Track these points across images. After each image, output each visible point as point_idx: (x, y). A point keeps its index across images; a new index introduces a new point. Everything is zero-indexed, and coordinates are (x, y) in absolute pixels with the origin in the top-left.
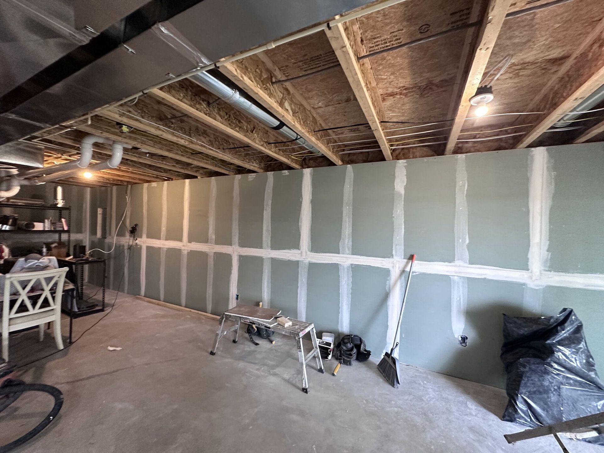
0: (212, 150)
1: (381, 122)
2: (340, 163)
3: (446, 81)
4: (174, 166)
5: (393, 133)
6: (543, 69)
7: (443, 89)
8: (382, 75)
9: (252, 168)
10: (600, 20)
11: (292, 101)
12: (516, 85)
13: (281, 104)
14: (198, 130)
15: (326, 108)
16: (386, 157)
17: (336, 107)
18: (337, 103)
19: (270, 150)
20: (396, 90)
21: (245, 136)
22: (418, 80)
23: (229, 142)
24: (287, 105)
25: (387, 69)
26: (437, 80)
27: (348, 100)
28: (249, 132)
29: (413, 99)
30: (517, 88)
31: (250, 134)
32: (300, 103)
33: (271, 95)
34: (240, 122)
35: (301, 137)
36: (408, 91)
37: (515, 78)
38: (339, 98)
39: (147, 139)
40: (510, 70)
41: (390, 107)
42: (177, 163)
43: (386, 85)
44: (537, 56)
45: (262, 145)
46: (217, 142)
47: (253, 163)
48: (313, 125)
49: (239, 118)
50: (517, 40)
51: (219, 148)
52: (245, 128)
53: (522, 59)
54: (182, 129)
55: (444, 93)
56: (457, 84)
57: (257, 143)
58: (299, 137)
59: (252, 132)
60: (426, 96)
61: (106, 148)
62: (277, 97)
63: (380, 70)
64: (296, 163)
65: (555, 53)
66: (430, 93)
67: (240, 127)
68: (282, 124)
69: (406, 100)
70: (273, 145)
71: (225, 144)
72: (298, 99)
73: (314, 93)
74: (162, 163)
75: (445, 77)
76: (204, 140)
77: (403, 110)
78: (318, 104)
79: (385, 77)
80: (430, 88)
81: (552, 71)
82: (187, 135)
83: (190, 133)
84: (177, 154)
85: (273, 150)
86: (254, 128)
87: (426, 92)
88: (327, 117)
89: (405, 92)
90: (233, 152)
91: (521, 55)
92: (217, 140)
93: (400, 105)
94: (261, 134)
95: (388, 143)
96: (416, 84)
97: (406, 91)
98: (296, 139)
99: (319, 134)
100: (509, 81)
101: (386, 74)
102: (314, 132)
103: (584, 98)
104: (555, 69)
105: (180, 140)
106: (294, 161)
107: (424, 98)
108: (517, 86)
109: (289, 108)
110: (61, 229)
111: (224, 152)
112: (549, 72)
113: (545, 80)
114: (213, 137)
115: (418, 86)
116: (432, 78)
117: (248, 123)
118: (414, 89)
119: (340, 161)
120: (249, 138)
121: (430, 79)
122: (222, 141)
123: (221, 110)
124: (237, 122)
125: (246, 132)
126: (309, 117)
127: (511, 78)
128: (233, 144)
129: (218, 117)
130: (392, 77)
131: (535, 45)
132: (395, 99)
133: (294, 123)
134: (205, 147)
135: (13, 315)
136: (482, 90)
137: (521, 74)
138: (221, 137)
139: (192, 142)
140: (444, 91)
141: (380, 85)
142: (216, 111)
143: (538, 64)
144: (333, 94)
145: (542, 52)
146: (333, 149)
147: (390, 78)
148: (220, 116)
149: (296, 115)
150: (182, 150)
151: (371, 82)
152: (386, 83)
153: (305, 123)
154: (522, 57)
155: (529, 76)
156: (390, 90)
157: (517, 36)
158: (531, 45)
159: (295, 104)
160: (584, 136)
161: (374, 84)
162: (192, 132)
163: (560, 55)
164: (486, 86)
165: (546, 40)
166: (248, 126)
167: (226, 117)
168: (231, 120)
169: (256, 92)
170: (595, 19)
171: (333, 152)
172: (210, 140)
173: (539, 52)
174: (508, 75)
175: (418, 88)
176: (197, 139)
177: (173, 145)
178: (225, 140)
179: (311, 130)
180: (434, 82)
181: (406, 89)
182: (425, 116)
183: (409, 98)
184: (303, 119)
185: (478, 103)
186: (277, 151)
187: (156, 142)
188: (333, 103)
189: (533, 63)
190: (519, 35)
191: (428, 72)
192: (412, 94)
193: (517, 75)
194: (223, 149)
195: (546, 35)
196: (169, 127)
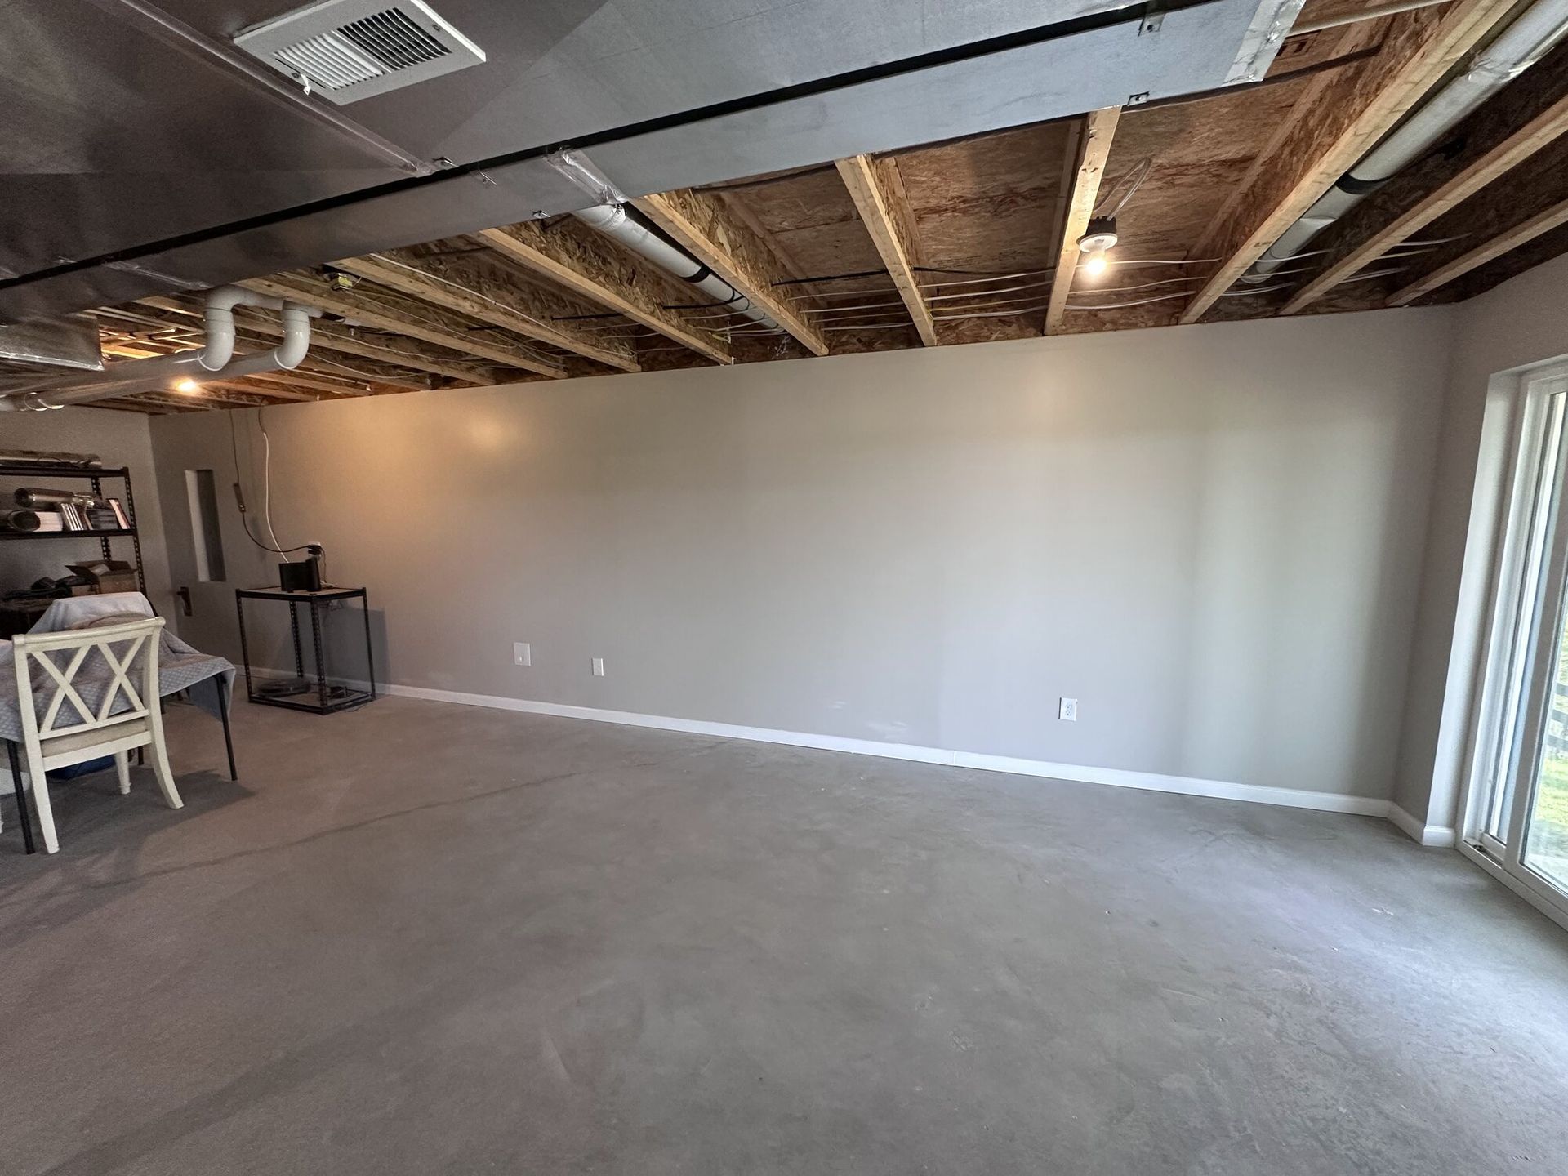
0: (528, 322)
1: (916, 269)
2: (825, 351)
3: (1042, 189)
4: (416, 358)
5: (939, 291)
6: (1214, 176)
7: (1037, 204)
8: (916, 176)
9: (615, 362)
10: (1292, 105)
11: (729, 223)
12: (1171, 200)
13: (710, 235)
14: (495, 274)
15: (798, 231)
16: (923, 338)
17: (820, 231)
18: (821, 222)
19: (668, 322)
20: (945, 202)
21: (618, 294)
22: (988, 186)
23: (563, 301)
24: (721, 235)
25: (926, 165)
26: (1024, 187)
27: (846, 219)
28: (625, 284)
29: (978, 219)
30: (1174, 206)
31: (626, 289)
32: (744, 222)
33: (692, 218)
34: (605, 262)
35: (743, 296)
36: (966, 205)
37: (1168, 188)
38: (828, 214)
39: (367, 296)
40: (1157, 176)
41: (932, 233)
42: (422, 351)
43: (925, 192)
44: (1200, 155)
45: (652, 314)
46: (537, 303)
47: (618, 351)
48: (770, 268)
49: (604, 254)
50: (1161, 129)
51: (543, 318)
52: (617, 276)
53: (1176, 159)
54: (461, 275)
55: (1039, 210)
56: (1062, 197)
57: (641, 310)
58: (737, 296)
59: (631, 284)
60: (1004, 214)
61: (253, 317)
62: (703, 219)
63: (913, 166)
64: (722, 350)
65: (1231, 152)
66: (1012, 210)
67: (607, 275)
68: (705, 271)
69: (965, 220)
70: (673, 310)
71: (555, 307)
72: (741, 215)
73: (774, 202)
74: (389, 352)
75: (1037, 182)
76: (509, 298)
77: (958, 239)
78: (781, 223)
79: (923, 179)
80: (1012, 202)
81: (1231, 180)
82: (473, 288)
83: (478, 283)
84: (435, 330)
85: (675, 322)
86: (634, 273)
87: (1004, 207)
88: (799, 249)
89: (962, 205)
90: (574, 325)
91: (1172, 151)
92: (537, 296)
93: (952, 231)
94: (648, 286)
95: (927, 308)
96: (984, 192)
97: (964, 205)
98: (732, 300)
99: (781, 290)
100: (1158, 193)
101: (924, 174)
102: (772, 285)
103: (1270, 243)
104: (1234, 176)
105: (461, 302)
106: (718, 346)
107: (1001, 218)
108: (1174, 203)
109: (723, 239)
110: (114, 527)
111: (555, 326)
112: (1227, 180)
113: (1221, 194)
114: (527, 290)
115: (987, 197)
116: (1014, 183)
117: (622, 265)
118: (980, 202)
119: (824, 346)
120: (625, 298)
121: (1011, 186)
122: (547, 300)
123: (568, 237)
124: (600, 263)
125: (617, 284)
126: (761, 252)
127: (1161, 188)
128: (572, 304)
129: (564, 257)
130: (937, 179)
131: (1193, 138)
132: (943, 218)
133: (735, 275)
134: (513, 315)
135: (47, 733)
136: (1098, 226)
137: (1177, 182)
138: (545, 290)
139: (485, 306)
140: (1038, 207)
141: (914, 193)
142: (559, 242)
143: (1205, 168)
144: (816, 206)
145: (1207, 149)
146: (809, 320)
147: (932, 181)
148: (567, 251)
149: (738, 252)
150: (446, 321)
151: (896, 190)
152: (925, 190)
153: (754, 269)
154: (1174, 155)
155: (1192, 186)
156: (933, 203)
157: (1160, 123)
158: (1185, 138)
159: (736, 228)
160: (1293, 302)
161: (901, 192)
162: (482, 280)
163: (1240, 155)
164: (1105, 217)
165: (1211, 130)
166: (622, 270)
167: (578, 254)
168: (588, 260)
169: (670, 217)
170: (1284, 104)
171: (809, 326)
172: (522, 299)
173: (1202, 148)
174: (1154, 184)
175: (988, 200)
176: (496, 298)
177: (425, 308)
178: (553, 295)
179: (767, 283)
180: (1019, 190)
181: (964, 202)
182: (1003, 250)
183: (971, 217)
184: (749, 261)
185: (1093, 248)
186: (683, 323)
187: (387, 302)
188: (812, 223)
189: (1195, 166)
190: (1164, 121)
191: (1007, 173)
192: (977, 210)
193: (1172, 184)
194: (553, 319)
195: (1208, 123)
196: (435, 272)
